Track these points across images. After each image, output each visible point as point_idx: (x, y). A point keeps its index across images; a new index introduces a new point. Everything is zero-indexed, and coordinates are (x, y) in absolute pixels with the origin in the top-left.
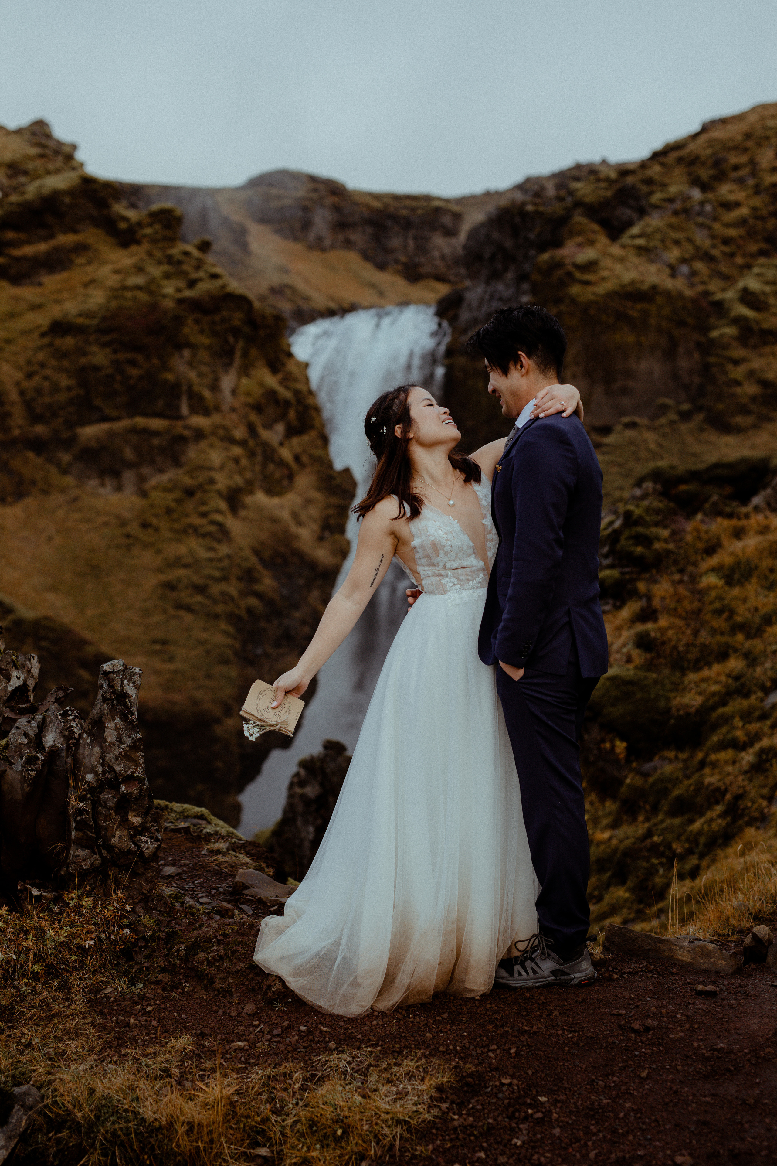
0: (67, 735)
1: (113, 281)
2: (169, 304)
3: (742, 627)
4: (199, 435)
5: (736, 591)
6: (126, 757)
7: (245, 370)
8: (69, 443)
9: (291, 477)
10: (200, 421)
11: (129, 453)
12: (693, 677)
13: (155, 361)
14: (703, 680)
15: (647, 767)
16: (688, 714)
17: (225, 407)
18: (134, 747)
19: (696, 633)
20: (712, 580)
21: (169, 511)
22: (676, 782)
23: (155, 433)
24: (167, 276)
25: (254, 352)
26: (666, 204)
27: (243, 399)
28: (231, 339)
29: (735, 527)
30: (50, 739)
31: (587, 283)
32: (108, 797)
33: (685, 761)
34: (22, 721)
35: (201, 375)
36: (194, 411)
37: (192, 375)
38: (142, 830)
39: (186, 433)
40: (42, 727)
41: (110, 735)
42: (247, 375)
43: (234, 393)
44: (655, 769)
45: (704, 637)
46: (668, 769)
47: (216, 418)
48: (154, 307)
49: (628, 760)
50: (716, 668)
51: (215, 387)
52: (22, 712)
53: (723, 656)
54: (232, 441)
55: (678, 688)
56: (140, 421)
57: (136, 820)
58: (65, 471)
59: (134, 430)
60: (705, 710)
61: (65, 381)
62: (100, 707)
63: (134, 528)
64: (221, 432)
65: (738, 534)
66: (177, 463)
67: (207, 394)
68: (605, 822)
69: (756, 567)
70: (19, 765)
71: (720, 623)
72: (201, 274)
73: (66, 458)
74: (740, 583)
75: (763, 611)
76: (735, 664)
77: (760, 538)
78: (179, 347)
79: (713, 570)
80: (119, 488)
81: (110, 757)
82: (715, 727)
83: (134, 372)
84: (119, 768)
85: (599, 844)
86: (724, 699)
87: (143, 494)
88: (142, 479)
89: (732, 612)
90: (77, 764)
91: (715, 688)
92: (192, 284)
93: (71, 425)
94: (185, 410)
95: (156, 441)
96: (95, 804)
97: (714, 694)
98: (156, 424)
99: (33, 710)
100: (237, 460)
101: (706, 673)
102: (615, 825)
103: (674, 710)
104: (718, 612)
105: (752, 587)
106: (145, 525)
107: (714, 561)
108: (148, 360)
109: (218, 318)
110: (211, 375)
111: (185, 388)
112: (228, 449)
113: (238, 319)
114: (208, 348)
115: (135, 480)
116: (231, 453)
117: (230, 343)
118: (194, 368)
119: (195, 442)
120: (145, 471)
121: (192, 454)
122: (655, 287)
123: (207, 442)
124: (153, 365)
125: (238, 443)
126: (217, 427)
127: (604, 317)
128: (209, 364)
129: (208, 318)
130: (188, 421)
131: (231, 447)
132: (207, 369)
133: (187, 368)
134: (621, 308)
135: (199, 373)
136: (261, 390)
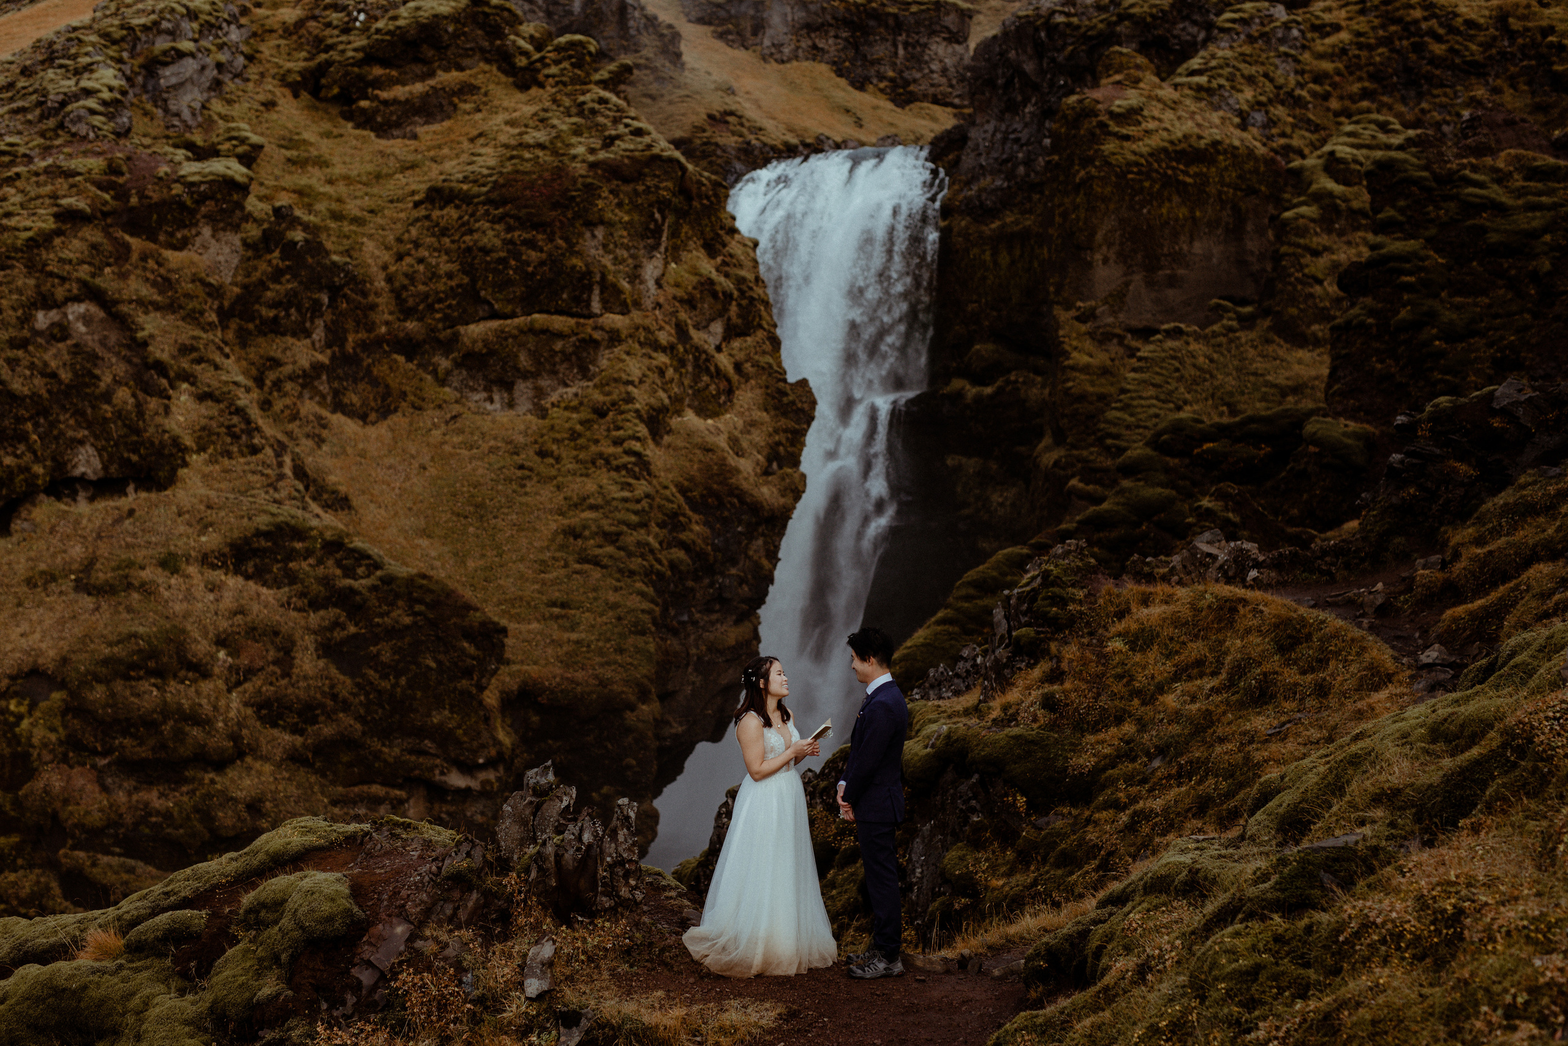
0: (595, 835)
1: (508, 135)
2: (580, 168)
3: (1138, 693)
4: (614, 338)
5: (1138, 657)
6: (629, 850)
7: (674, 254)
8: (448, 346)
9: (730, 392)
10: (614, 320)
11: (524, 360)
12: (1091, 738)
13: (560, 242)
14: (1098, 742)
15: (1042, 821)
16: (1082, 774)
17: (648, 303)
18: (634, 844)
19: (1096, 698)
20: (1117, 644)
21: (574, 436)
22: (1064, 836)
23: (560, 335)
24: (577, 131)
25: (685, 229)
26: (1237, 27)
27: (671, 291)
28: (657, 216)
29: (1143, 594)
30: (587, 837)
31: (1125, 138)
32: (620, 871)
33: (1076, 817)
34: (571, 827)
35: (617, 261)
36: (607, 307)
37: (607, 261)
38: (636, 888)
39: (597, 335)
40: (581, 830)
41: (621, 838)
42: (677, 260)
43: (658, 283)
44: (1048, 823)
45: (1104, 701)
46: (1059, 824)
47: (636, 315)
48: (559, 172)
49: (1028, 815)
50: (1113, 730)
51: (635, 277)
52: (570, 820)
53: (1119, 721)
54: (656, 346)
55: (1076, 748)
56: (539, 318)
57: (633, 882)
58: (442, 382)
59: (531, 330)
60: (1097, 770)
61: (445, 267)
62: (615, 822)
63: (529, 457)
64: (641, 335)
65: (1146, 601)
66: (585, 374)
67: (625, 285)
68: (1003, 869)
69: (1158, 636)
70: (571, 852)
71: (1118, 687)
72: (621, 129)
73: (444, 363)
74: (1142, 650)
75: (1159, 678)
76: (1128, 728)
77: (1164, 607)
78: (590, 225)
79: (1119, 635)
80: (511, 405)
81: (620, 849)
82: (1104, 787)
83: (533, 255)
84: (625, 855)
85: (994, 889)
86: (1113, 761)
87: (542, 413)
88: (540, 393)
89: (1132, 678)
90: (602, 852)
91: (1107, 751)
92: (609, 142)
93: (451, 322)
94: (596, 306)
95: (559, 345)
96: (612, 873)
97: (1105, 757)
98: (560, 322)
99: (575, 820)
100: (661, 372)
101: (1101, 736)
102: (1009, 874)
103: (1070, 770)
104: (1119, 677)
105: (1153, 655)
106: (542, 454)
107: (1120, 626)
108: (551, 240)
109: (641, 188)
110: (630, 261)
111: (598, 278)
112: (650, 357)
113: (666, 189)
114: (627, 226)
115: (531, 393)
116: (655, 363)
117: (656, 221)
118: (609, 252)
119: (608, 347)
120: (545, 382)
121: (604, 363)
122: (1215, 144)
123: (624, 347)
124: (557, 248)
125: (664, 350)
126: (637, 328)
127: (1147, 184)
128: (628, 248)
129: (628, 188)
130: (601, 320)
131: (654, 355)
132: (625, 254)
133: (601, 252)
134: (1170, 172)
135: (616, 258)
136: (695, 279)
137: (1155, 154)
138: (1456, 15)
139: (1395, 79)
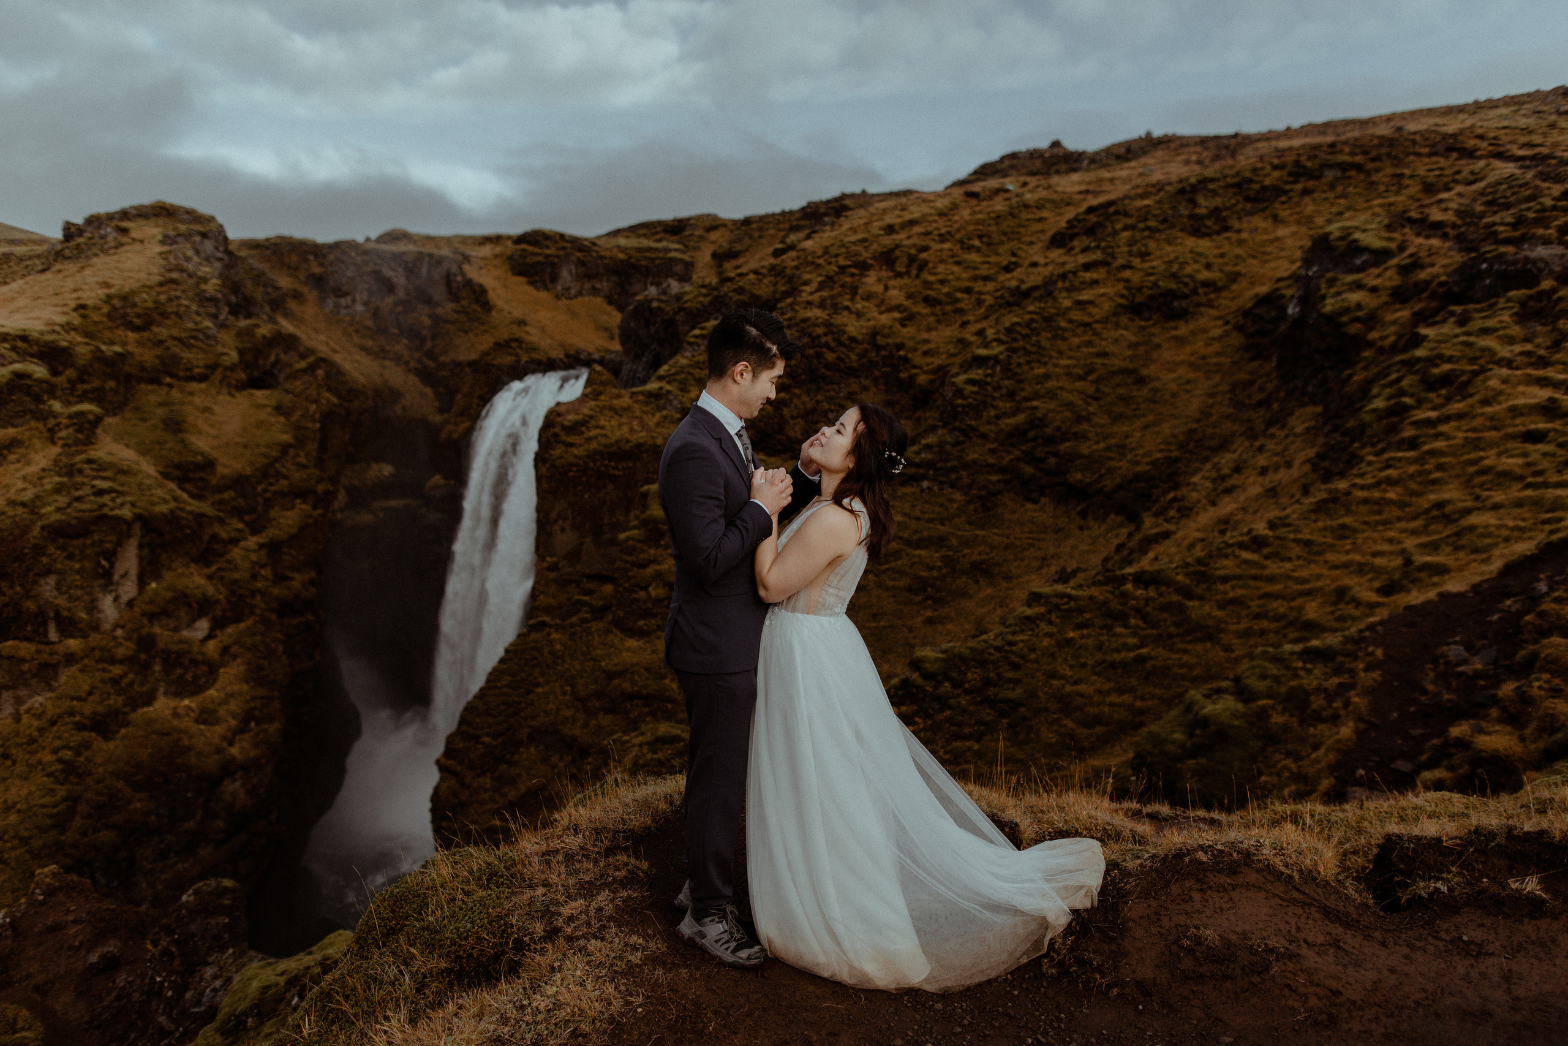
4: (70, 659)
9: (213, 673)
10: (73, 644)
13: (18, 589)
17: (107, 627)
23: (25, 658)
24: (57, 491)
26: (699, 341)
27: (143, 609)
28: (104, 563)
31: (571, 445)
35: (71, 599)
36: (64, 634)
37: (61, 601)
39: (56, 658)
47: (94, 639)
51: (92, 607)
54: (113, 661)
64: (97, 654)
66: (49, 688)
67: (81, 616)
78: (44, 574)
88: (18, 701)
94: (53, 635)
100: (115, 681)
108: (12, 588)
109: (89, 542)
110: (86, 597)
111: (52, 614)
112: (105, 670)
113: (109, 541)
114: (79, 572)
115: (12, 701)
116: (108, 675)
117: (103, 567)
118: (64, 593)
119: (66, 666)
120: (22, 692)
121: (63, 679)
122: (639, 446)
123: (79, 666)
124: (16, 593)
125: (121, 662)
126: (93, 649)
127: (584, 479)
128: (82, 587)
129: (75, 542)
130: (57, 646)
131: (111, 668)
132: (79, 592)
133: (55, 593)
134: (603, 469)
135: (70, 597)
136: (169, 595)
137: (592, 456)
138: (845, 332)
139: (803, 377)
